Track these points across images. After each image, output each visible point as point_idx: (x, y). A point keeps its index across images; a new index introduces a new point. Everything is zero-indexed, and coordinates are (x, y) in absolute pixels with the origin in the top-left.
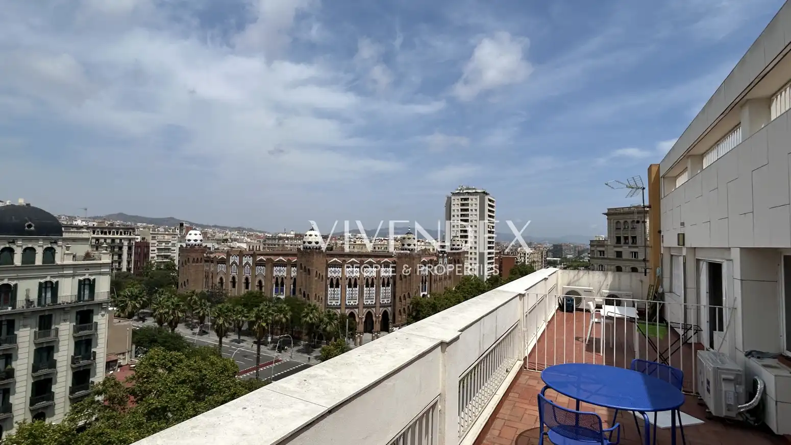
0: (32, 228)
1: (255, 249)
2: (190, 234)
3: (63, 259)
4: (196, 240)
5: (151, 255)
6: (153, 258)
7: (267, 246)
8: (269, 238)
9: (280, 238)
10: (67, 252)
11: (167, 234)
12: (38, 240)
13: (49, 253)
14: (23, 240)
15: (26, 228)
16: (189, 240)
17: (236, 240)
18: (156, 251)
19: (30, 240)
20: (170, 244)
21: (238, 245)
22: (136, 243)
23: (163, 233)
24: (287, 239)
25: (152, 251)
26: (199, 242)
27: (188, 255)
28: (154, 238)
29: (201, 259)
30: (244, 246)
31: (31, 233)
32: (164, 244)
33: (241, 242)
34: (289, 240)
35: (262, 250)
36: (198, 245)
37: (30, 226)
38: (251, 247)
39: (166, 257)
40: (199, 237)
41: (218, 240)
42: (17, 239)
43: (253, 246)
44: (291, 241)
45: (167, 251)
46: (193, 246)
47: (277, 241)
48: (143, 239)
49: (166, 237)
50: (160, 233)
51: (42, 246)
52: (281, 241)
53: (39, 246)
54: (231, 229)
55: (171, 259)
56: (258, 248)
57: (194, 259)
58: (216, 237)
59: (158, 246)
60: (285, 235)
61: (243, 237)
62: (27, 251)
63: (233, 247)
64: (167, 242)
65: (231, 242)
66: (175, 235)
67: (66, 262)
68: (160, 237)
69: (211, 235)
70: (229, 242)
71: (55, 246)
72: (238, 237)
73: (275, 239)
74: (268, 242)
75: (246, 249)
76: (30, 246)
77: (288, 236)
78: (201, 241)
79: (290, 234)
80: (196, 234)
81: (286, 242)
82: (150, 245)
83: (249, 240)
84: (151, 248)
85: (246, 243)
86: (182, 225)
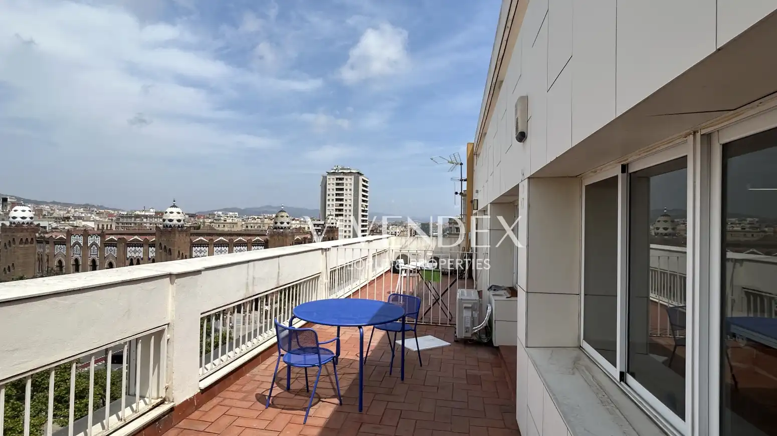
1: (105, 228)
2: (15, 211)
4: (23, 218)
7: (120, 225)
8: (123, 217)
9: (137, 216)
16: (14, 218)
17: (80, 218)
21: (84, 223)
24: (146, 217)
26: (28, 220)
27: (12, 235)
29: (32, 239)
30: (91, 225)
33: (86, 221)
34: (148, 218)
35: (114, 229)
36: (28, 223)
38: (100, 227)
40: (29, 214)
41: (57, 218)
43: (103, 225)
44: (151, 220)
46: (19, 226)
47: (133, 219)
52: (139, 219)
54: (76, 206)
56: (109, 226)
57: (22, 239)
58: (55, 215)
60: (143, 213)
61: (89, 215)
63: (77, 227)
65: (74, 221)
69: (49, 213)
70: (72, 221)
72: (83, 215)
73: (131, 217)
74: (121, 220)
75: (93, 228)
77: (147, 214)
78: (31, 218)
79: (149, 211)
80: (23, 211)
81: (145, 220)
83: (97, 218)
85: (93, 221)
86: (4, 199)
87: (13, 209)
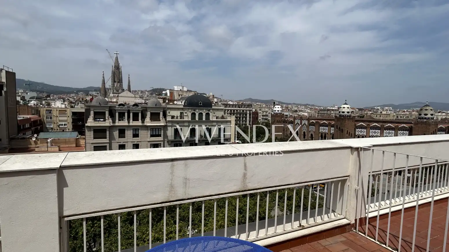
0: (201, 104)
1: (312, 116)
2: (276, 108)
3: (212, 118)
4: (278, 111)
5: (259, 118)
6: (260, 119)
7: (320, 114)
8: (321, 110)
9: (328, 110)
10: (214, 115)
11: (266, 108)
12: (203, 109)
13: (208, 115)
14: (199, 109)
15: (199, 104)
16: (275, 111)
17: (301, 111)
18: (261, 117)
19: (201, 109)
20: (268, 113)
21: (303, 113)
22: (252, 112)
23: (264, 107)
24: (333, 110)
25: (260, 116)
26: (280, 111)
27: (274, 119)
28: (260, 110)
29: (281, 121)
30: (306, 114)
31: (201, 106)
32: (265, 113)
33: (304, 112)
34: (334, 111)
35: (316, 117)
36: (280, 113)
37: (201, 103)
38: (310, 115)
39: (266, 119)
40: (280, 109)
41: (293, 111)
42: (196, 109)
43: (311, 115)
44: (335, 112)
45: (266, 116)
46: (277, 114)
47: (326, 111)
48: (256, 110)
49: (266, 109)
50: (263, 107)
51: (205, 112)
52: (329, 112)
53: (204, 112)
54: (301, 105)
55: (268, 120)
56: (314, 115)
57: (277, 121)
58: (293, 110)
59: (262, 114)
60: (331, 108)
61: (306, 109)
62: (200, 114)
63: (300, 115)
64: (266, 112)
65: (299, 112)
66: (270, 108)
67: (214, 120)
68: (263, 109)
69: (291, 108)
70: (298, 112)
71: (210, 112)
72: (303, 109)
73: (325, 110)
74: (320, 112)
75: (307, 116)
76: (201, 112)
77: (333, 108)
78: (281, 111)
79: (334, 107)
80: (278, 108)
81: (332, 112)
82: (259, 113)
83: (309, 111)
84: (259, 115)
85: (307, 112)
86: (274, 103)
87: (275, 107)
